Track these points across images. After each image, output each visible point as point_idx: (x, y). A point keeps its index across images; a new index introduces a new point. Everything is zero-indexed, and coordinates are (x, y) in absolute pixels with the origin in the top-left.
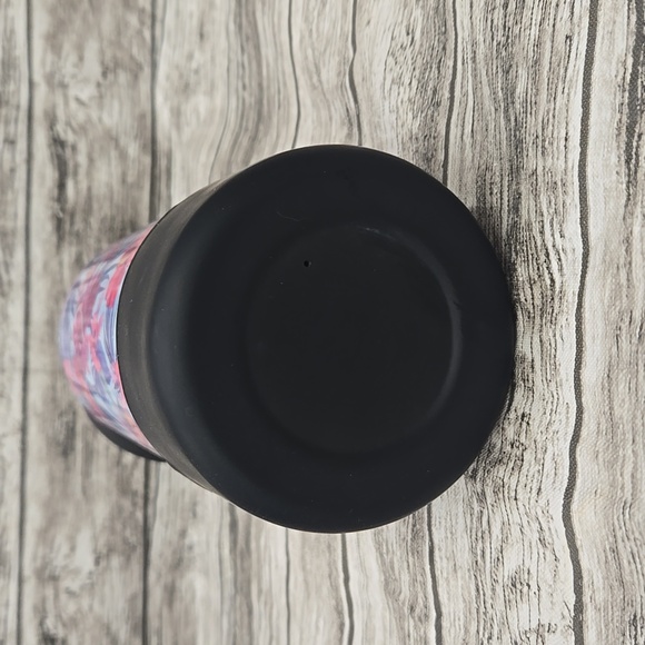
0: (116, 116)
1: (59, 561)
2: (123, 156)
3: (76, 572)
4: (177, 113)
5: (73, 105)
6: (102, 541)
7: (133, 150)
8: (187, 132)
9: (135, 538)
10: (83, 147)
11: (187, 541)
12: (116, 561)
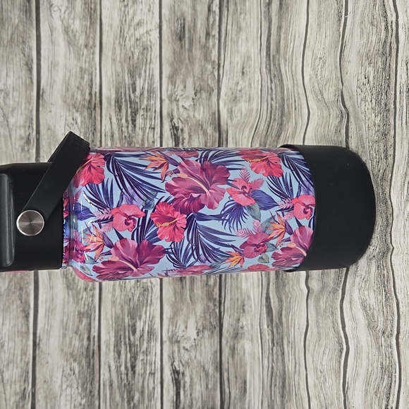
0: (201, 114)
1: (180, 333)
2: (205, 133)
3: (188, 339)
4: (231, 112)
5: (181, 109)
6: (200, 324)
7: (210, 130)
8: (235, 120)
9: (215, 323)
10: (186, 130)
11: (240, 324)
12: (207, 334)
